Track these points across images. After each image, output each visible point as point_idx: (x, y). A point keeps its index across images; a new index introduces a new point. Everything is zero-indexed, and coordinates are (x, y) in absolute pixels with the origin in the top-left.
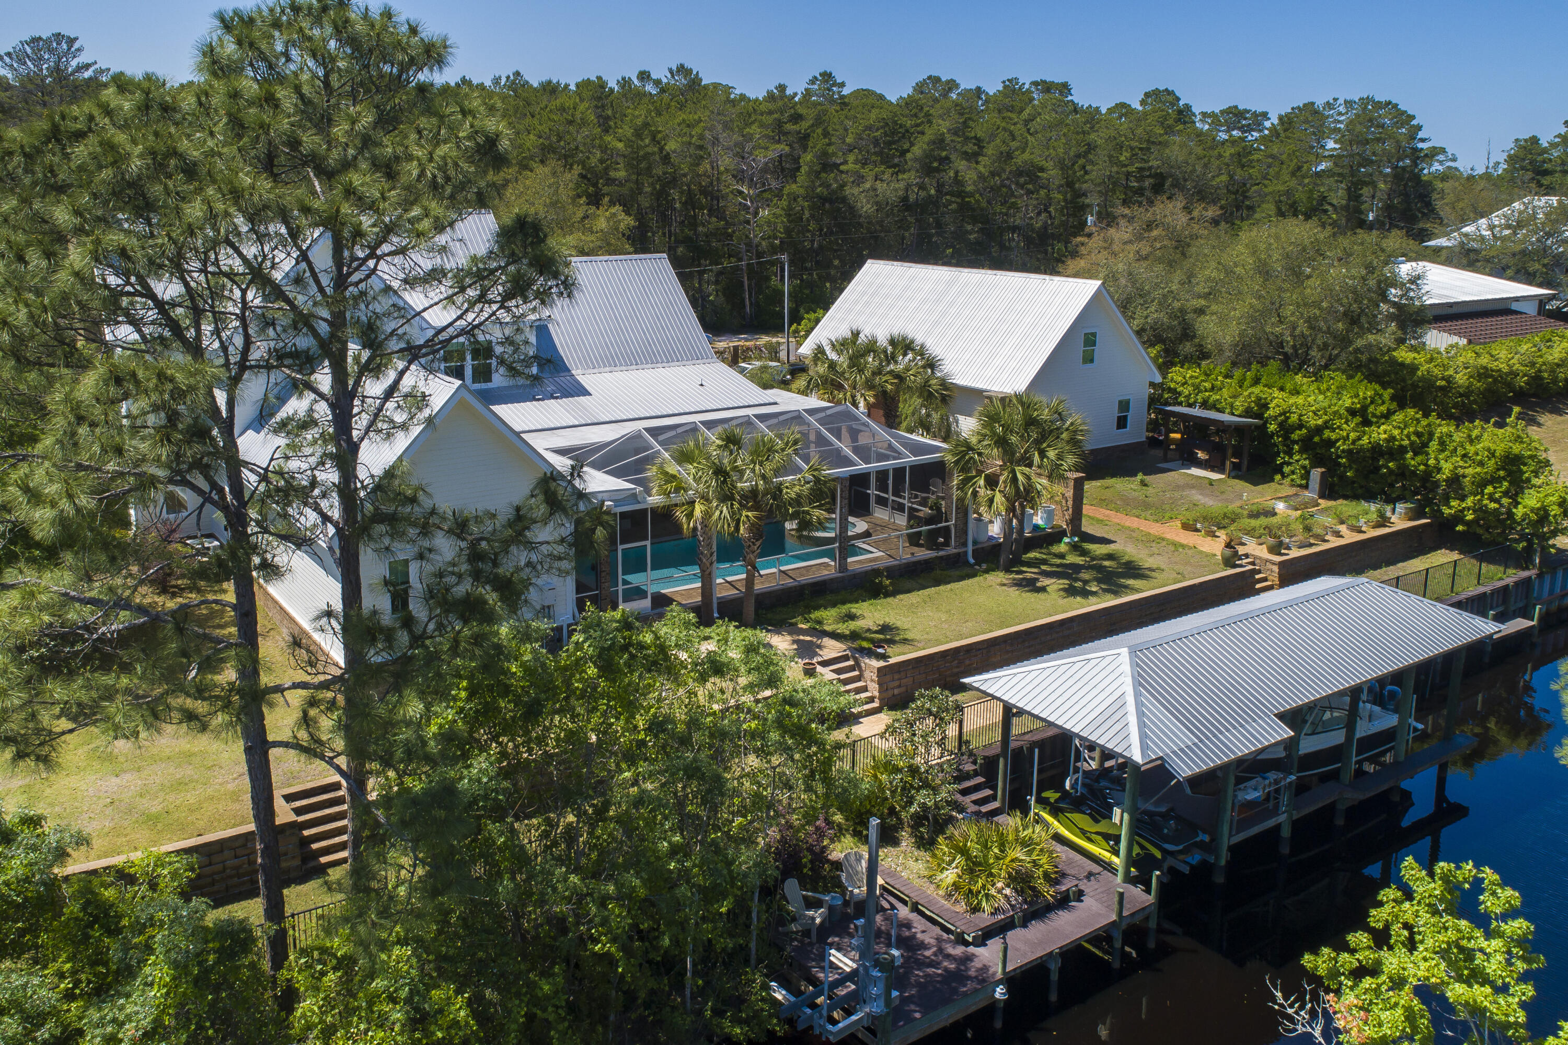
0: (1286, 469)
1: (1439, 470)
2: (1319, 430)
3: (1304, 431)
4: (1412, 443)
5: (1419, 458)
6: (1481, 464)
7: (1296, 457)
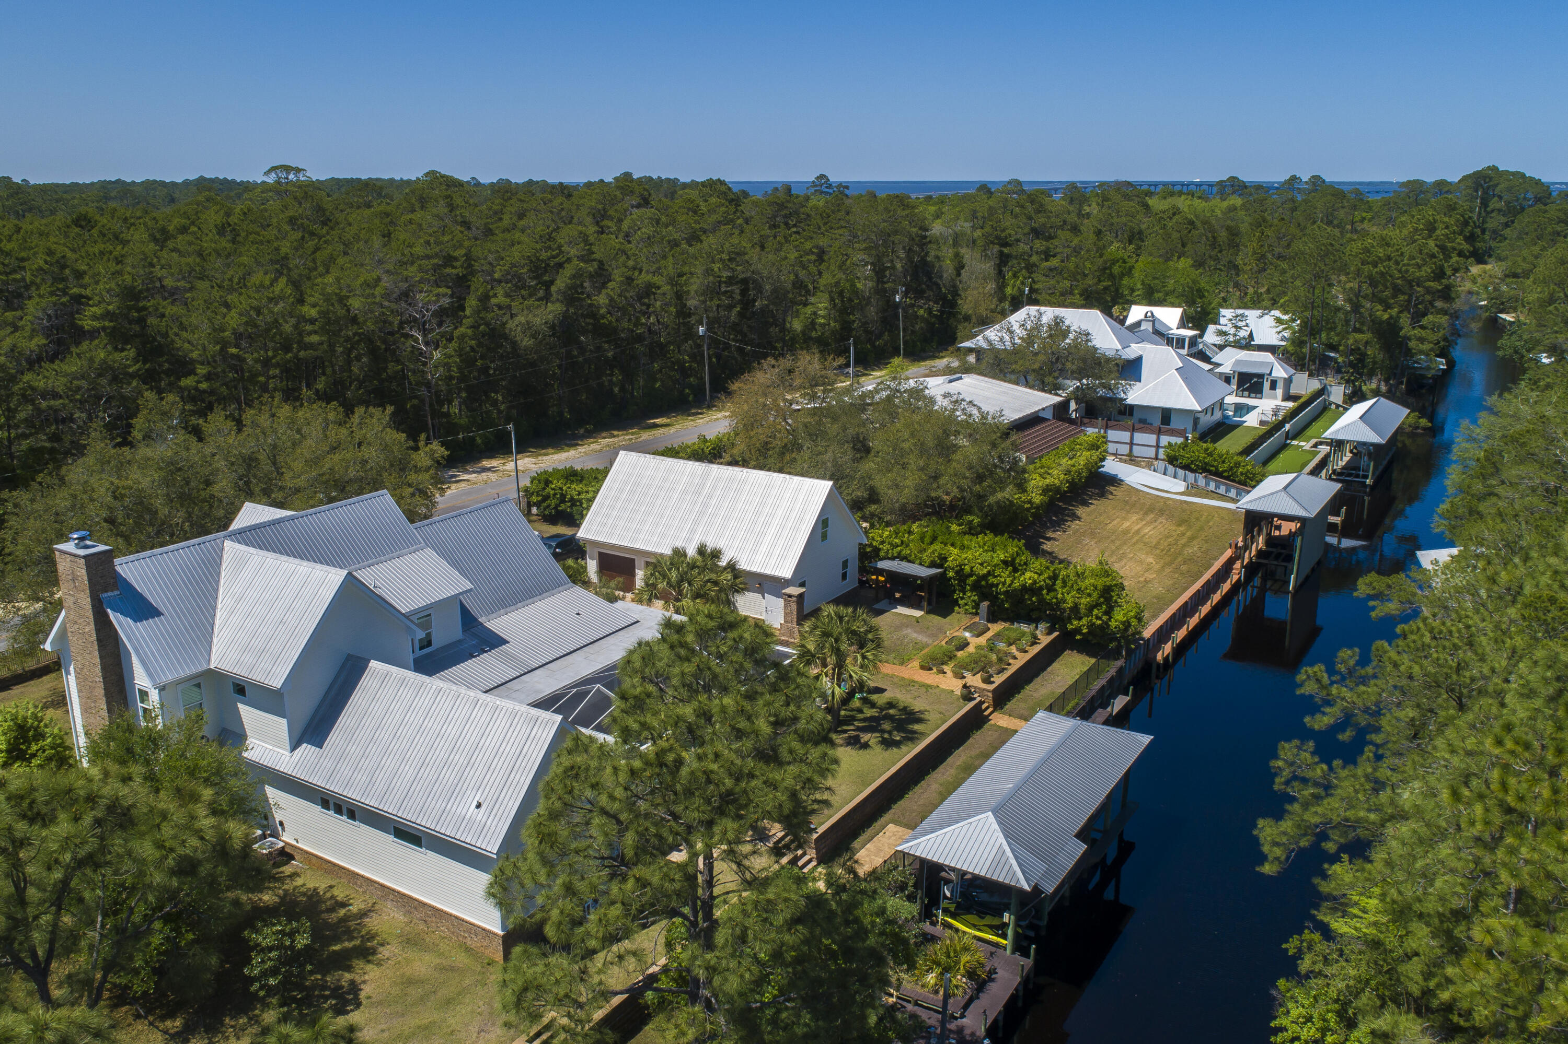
0: (961, 602)
1: (1064, 601)
2: (985, 577)
3: (974, 578)
4: (1047, 585)
5: (1052, 594)
6: (1089, 595)
7: (969, 594)
